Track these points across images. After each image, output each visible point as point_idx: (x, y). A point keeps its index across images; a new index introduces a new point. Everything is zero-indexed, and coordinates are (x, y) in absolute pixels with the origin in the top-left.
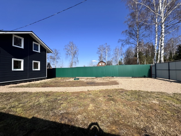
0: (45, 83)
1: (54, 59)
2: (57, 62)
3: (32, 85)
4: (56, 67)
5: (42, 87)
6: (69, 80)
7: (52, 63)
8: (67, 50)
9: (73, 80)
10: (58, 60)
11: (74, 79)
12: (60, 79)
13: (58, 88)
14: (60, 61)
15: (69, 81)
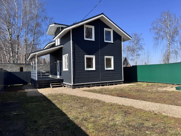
0: (122, 90)
1: (133, 50)
2: (139, 55)
3: (105, 91)
4: (136, 63)
5: (118, 95)
6: (164, 89)
7: (131, 58)
8: (157, 31)
9: (174, 89)
10: (140, 52)
11: (177, 88)
12: (145, 84)
13: (144, 103)
14: (143, 53)
15: (165, 92)
